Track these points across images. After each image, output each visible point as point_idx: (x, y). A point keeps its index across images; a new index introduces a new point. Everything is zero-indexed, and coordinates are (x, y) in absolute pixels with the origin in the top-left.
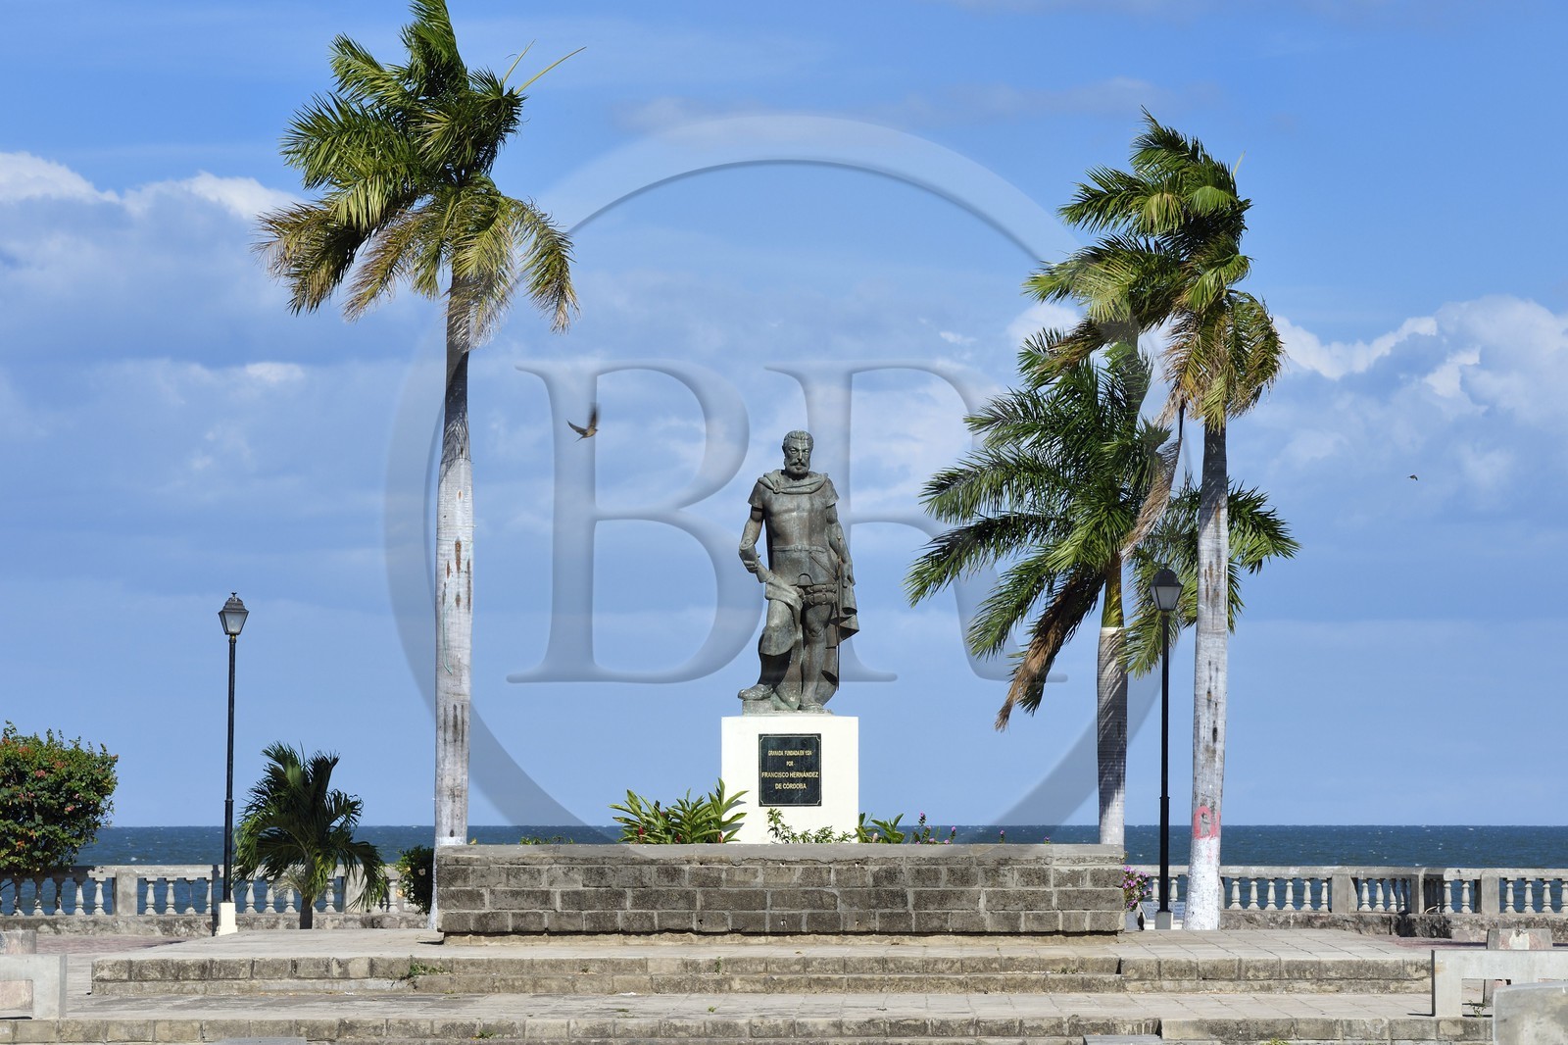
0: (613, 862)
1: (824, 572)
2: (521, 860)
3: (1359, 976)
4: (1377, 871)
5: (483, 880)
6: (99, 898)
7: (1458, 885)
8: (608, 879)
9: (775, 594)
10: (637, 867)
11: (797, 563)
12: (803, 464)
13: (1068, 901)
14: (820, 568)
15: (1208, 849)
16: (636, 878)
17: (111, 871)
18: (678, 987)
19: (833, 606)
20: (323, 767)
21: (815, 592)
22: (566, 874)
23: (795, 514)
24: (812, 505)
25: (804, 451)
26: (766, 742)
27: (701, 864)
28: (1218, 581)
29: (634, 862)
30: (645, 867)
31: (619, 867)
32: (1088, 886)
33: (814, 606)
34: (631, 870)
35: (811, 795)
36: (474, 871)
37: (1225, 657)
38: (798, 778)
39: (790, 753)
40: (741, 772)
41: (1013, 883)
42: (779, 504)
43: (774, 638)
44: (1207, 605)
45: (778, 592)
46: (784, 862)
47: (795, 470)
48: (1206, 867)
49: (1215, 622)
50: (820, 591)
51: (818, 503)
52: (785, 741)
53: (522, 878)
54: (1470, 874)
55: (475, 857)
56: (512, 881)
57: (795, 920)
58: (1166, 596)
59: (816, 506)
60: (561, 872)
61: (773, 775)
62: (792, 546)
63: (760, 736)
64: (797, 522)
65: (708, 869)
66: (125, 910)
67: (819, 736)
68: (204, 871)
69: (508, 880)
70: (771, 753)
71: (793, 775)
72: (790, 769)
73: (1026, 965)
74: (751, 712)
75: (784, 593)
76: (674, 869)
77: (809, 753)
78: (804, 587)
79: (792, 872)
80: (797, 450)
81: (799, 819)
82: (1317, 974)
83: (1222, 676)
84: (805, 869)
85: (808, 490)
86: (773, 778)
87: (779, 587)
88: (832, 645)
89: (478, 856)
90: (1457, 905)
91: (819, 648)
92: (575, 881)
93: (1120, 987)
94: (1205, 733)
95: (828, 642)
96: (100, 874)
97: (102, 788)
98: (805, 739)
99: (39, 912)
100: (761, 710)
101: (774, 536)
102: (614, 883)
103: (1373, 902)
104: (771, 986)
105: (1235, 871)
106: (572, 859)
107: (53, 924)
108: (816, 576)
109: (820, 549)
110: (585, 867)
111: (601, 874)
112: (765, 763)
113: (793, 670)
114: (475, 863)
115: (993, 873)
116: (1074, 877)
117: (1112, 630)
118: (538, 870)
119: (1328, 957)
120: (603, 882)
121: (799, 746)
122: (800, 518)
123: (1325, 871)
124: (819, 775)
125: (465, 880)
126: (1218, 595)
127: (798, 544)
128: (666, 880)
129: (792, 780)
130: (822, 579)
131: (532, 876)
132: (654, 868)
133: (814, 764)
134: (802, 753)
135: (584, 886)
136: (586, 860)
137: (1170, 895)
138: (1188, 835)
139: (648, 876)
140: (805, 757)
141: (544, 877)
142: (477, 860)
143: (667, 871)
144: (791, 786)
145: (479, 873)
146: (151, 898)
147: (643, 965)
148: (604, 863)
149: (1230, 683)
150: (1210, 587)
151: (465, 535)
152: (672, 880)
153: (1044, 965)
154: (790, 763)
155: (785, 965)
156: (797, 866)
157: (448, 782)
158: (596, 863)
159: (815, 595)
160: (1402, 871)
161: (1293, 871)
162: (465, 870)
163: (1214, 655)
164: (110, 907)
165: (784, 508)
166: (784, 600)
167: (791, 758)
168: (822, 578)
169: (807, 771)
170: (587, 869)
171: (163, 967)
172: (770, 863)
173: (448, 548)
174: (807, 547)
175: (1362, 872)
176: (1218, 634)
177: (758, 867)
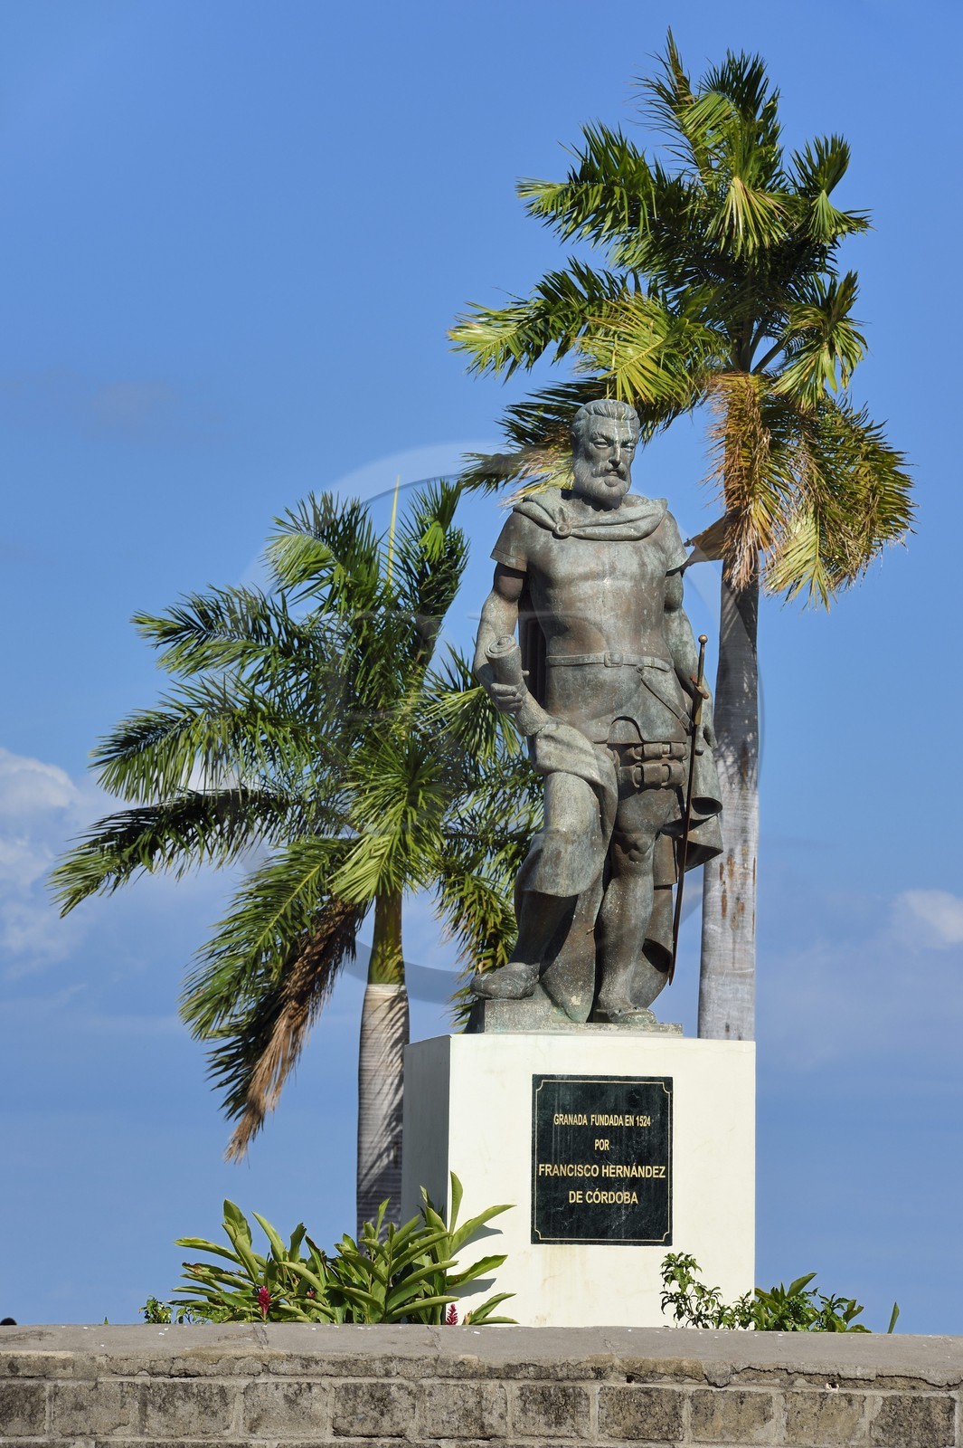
0: (412, 1370)
1: (668, 715)
2: (180, 1365)
5: (80, 1416)
8: (398, 1415)
9: (562, 760)
10: (473, 1384)
11: (609, 692)
12: (622, 475)
14: (661, 706)
16: (467, 1414)
21: (645, 759)
22: (291, 1401)
23: (607, 582)
24: (643, 565)
25: (624, 445)
26: (548, 1092)
27: (629, 1380)
28: (743, 884)
29: (463, 1372)
30: (491, 1385)
31: (426, 1382)
33: (640, 791)
34: (454, 1395)
35: (649, 1220)
36: (56, 1394)
37: (751, 1018)
38: (619, 1180)
39: (602, 1120)
42: (569, 561)
43: (566, 857)
44: (723, 926)
45: (570, 757)
46: (835, 1380)
49: (737, 955)
50: (658, 757)
52: (592, 1093)
53: (180, 1413)
55: (61, 1355)
56: (155, 1419)
59: (650, 568)
60: (279, 1395)
61: (563, 1170)
62: (600, 655)
63: (537, 1079)
64: (610, 602)
65: (647, 1393)
67: (669, 1082)
69: (144, 1415)
70: (560, 1119)
71: (608, 1171)
72: (602, 1158)
74: (504, 1025)
75: (583, 757)
76: (564, 1390)
77: (645, 1121)
78: (622, 748)
79: (856, 1406)
80: (610, 442)
84: (892, 1402)
85: (633, 533)
86: (565, 1178)
87: (569, 746)
88: (665, 881)
89: (69, 1355)
92: (315, 1421)
95: (656, 876)
98: (637, 1089)
100: (527, 1020)
102: (412, 1427)
106: (308, 1362)
108: (650, 723)
109: (659, 663)
110: (339, 1382)
111: (381, 1401)
112: (547, 1143)
113: (580, 934)
114: (60, 1372)
118: (222, 1390)
120: (386, 1424)
121: (623, 1105)
122: (617, 593)
124: (669, 1172)
125: (32, 1418)
126: (743, 909)
128: (542, 1419)
129: (606, 1184)
130: (663, 731)
131: (206, 1409)
132: (513, 1388)
133: (656, 1146)
134: (629, 1121)
135: (337, 1432)
136: (345, 1366)
139: (498, 1410)
140: (635, 1130)
141: (237, 1409)
142: (65, 1364)
143: (545, 1396)
144: (604, 1197)
145: (70, 1399)
148: (388, 1374)
150: (729, 894)
152: (559, 1421)
154: (603, 1144)
156: (867, 1393)
158: (368, 1372)
159: (646, 766)
162: (33, 1392)
163: (735, 1013)
165: (581, 570)
166: (586, 773)
167: (605, 1132)
168: (664, 727)
169: (642, 1162)
170: (346, 1388)
172: (801, 1381)
174: (633, 659)
176: (742, 976)
177: (773, 1392)
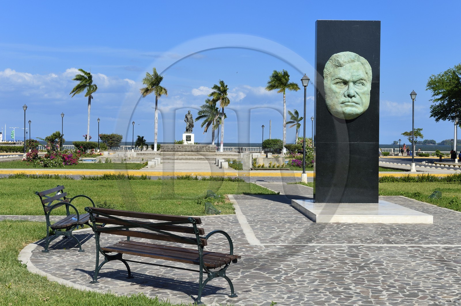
3: (235, 155)
4: (237, 147)
6: (121, 148)
7: (244, 149)
9: (187, 124)
11: (189, 121)
13: (212, 149)
15: (222, 145)
17: (122, 146)
18: (181, 156)
19: (192, 125)
20: (143, 137)
26: (186, 136)
32: (213, 148)
33: (190, 125)
35: (190, 140)
40: (184, 138)
41: (207, 148)
42: (188, 116)
43: (187, 127)
44: (222, 124)
46: (188, 146)
47: (189, 114)
48: (222, 147)
51: (191, 116)
54: (245, 148)
57: (190, 150)
58: (218, 123)
64: (189, 118)
65: (182, 146)
66: (123, 150)
68: (131, 146)
72: (188, 138)
73: (209, 154)
74: (185, 133)
78: (190, 123)
80: (189, 112)
81: (189, 142)
82: (232, 155)
83: (223, 130)
84: (190, 146)
90: (244, 150)
91: (191, 128)
93: (216, 156)
94: (222, 135)
96: (121, 146)
97: (121, 139)
99: (116, 150)
101: (187, 119)
103: (236, 150)
104: (189, 155)
105: (224, 147)
107: (117, 151)
109: (191, 120)
112: (186, 138)
113: (189, 130)
115: (206, 147)
116: (212, 147)
117: (213, 126)
119: (233, 154)
123: (232, 147)
127: (189, 120)
133: (190, 138)
137: (218, 149)
138: (220, 144)
139: (177, 147)
144: (188, 140)
146: (126, 149)
147: (178, 154)
149: (224, 131)
150: (222, 122)
151: (157, 117)
152: (179, 147)
153: (210, 154)
155: (190, 154)
157: (155, 139)
160: (239, 147)
161: (229, 147)
164: (122, 149)
171: (140, 153)
173: (156, 118)
175: (235, 147)
176: (223, 126)
177: (186, 146)
